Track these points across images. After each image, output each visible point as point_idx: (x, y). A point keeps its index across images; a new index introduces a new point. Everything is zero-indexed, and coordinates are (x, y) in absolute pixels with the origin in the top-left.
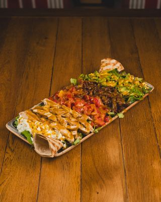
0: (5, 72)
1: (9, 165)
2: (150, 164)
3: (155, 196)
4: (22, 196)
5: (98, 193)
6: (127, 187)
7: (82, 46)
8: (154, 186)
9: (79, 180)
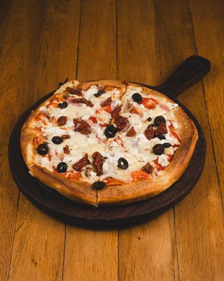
0: (15, 57)
3: (210, 241)
4: (46, 245)
5: (139, 238)
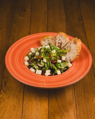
1: (3, 102)
7: (48, 16)
9: (47, 112)
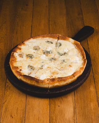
1: (9, 90)
2: (88, 87)
6: (75, 102)
7: (49, 10)
8: (91, 102)
